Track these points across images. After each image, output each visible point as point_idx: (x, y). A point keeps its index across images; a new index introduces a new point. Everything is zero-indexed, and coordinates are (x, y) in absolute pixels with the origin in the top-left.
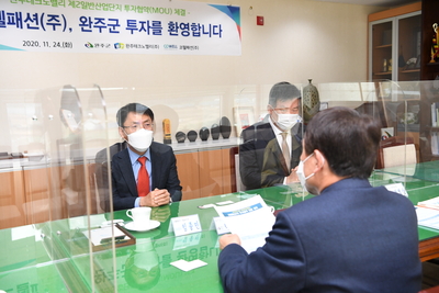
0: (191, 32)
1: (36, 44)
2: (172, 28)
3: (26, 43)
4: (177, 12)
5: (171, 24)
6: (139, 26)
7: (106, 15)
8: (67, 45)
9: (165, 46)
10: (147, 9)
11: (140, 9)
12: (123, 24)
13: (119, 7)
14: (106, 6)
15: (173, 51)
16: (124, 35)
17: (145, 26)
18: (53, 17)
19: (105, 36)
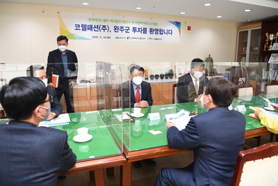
0: (159, 32)
1: (97, 37)
2: (151, 31)
3: (93, 37)
4: (154, 24)
5: (151, 29)
6: (137, 30)
7: (125, 25)
8: (109, 38)
9: (148, 39)
10: (141, 23)
11: (138, 23)
12: (131, 29)
13: (130, 22)
14: (125, 22)
15: (151, 40)
16: (131, 34)
17: (140, 30)
18: (104, 26)
19: (124, 34)
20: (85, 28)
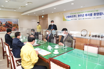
0: (99, 14)
1: (72, 20)
2: (95, 14)
3: (71, 20)
4: (96, 11)
6: (88, 15)
7: (82, 14)
8: (76, 19)
9: (93, 18)
10: (90, 11)
11: (88, 12)
12: (85, 15)
13: (84, 12)
14: (82, 12)
16: (85, 17)
17: (89, 15)
18: (75, 15)
19: (82, 17)
20: (69, 17)
